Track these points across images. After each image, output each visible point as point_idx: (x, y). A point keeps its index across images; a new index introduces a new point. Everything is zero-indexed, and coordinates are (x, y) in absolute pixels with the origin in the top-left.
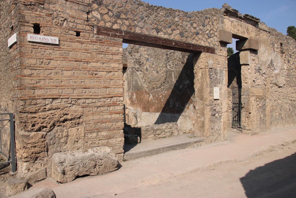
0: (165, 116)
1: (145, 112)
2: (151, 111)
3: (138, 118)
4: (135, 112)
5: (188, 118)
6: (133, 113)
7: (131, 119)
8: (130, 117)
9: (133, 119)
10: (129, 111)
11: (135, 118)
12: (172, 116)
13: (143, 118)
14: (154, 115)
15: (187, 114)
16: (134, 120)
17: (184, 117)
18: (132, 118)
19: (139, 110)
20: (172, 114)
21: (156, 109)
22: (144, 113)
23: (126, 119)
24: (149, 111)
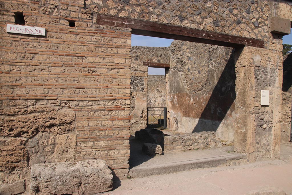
0: (206, 122)
1: (186, 116)
2: (191, 116)
3: (178, 123)
4: (175, 116)
5: (230, 127)
6: (174, 117)
7: (172, 124)
8: (171, 121)
9: (173, 124)
10: (170, 115)
11: (175, 122)
12: (213, 123)
13: (183, 124)
14: (195, 121)
15: (229, 122)
16: (175, 125)
17: (226, 125)
18: (173, 122)
19: (180, 114)
20: (212, 121)
21: (197, 114)
22: (184, 118)
23: (167, 123)
24: (189, 116)
